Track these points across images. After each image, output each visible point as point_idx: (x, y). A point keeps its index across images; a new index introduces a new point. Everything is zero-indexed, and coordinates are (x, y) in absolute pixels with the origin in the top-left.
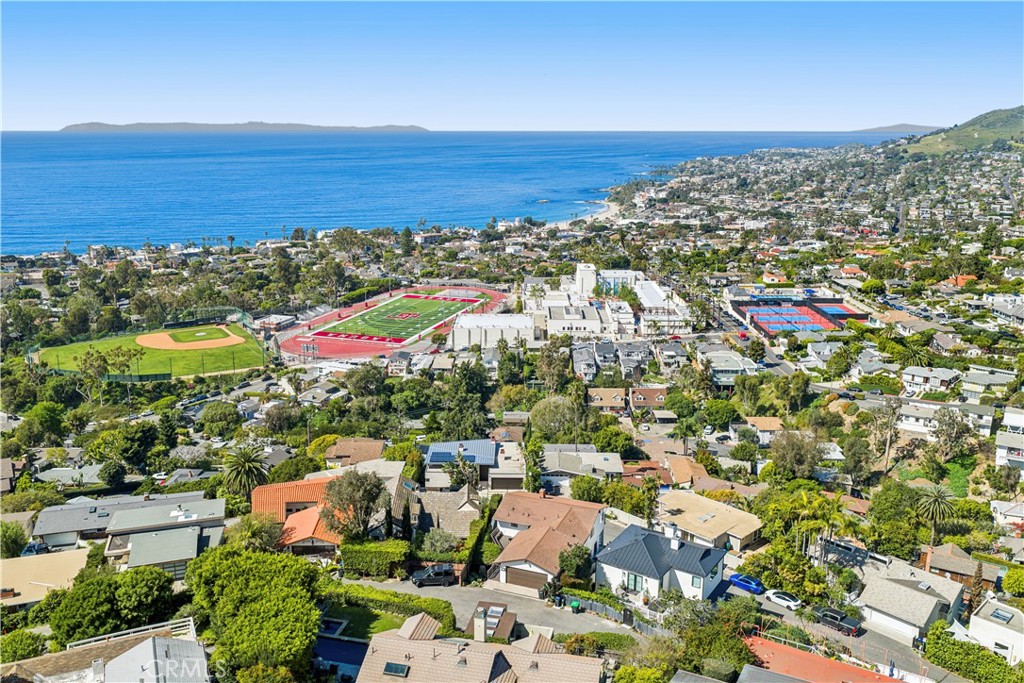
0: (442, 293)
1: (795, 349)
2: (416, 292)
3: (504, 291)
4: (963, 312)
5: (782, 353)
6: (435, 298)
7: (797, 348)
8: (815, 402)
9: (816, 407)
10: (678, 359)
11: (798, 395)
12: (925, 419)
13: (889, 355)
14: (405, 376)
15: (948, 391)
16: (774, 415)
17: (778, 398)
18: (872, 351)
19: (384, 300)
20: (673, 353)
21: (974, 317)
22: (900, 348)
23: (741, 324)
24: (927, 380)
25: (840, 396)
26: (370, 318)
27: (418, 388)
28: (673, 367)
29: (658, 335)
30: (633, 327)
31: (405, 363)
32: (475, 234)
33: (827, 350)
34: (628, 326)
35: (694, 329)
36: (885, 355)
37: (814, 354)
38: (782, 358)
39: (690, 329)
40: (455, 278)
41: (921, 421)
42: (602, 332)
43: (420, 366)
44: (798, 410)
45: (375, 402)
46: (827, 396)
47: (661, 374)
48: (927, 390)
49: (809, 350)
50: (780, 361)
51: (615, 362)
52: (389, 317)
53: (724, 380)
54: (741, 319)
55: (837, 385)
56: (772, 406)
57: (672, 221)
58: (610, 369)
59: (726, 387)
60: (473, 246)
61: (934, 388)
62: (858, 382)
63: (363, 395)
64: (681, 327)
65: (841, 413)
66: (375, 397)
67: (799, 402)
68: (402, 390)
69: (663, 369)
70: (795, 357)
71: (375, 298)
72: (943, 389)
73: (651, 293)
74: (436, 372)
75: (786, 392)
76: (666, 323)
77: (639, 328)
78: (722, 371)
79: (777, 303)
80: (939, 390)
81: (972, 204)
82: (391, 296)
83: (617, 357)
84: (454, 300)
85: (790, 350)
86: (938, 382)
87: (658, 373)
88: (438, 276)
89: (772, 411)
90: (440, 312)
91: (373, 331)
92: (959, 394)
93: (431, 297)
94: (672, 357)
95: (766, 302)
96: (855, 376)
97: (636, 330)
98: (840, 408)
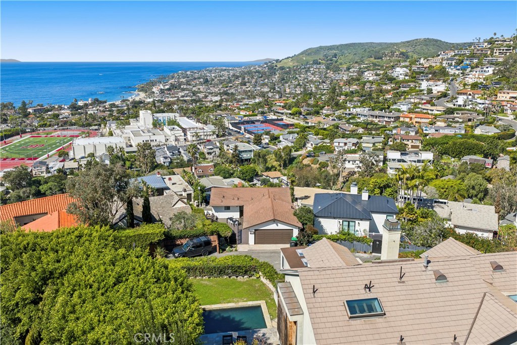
0: (57, 133)
1: (274, 139)
2: (38, 134)
3: (96, 130)
4: (344, 117)
5: (267, 142)
6: (52, 136)
7: (275, 139)
8: (296, 161)
9: (296, 163)
10: (215, 150)
11: (287, 158)
12: (353, 161)
13: (321, 136)
14: (46, 175)
15: (356, 148)
16: (275, 170)
17: (276, 161)
18: (311, 136)
19: (17, 139)
20: (211, 147)
21: (350, 119)
22: (326, 132)
23: (239, 133)
24: (346, 144)
25: (308, 156)
26: (10, 149)
27: (58, 180)
28: (213, 154)
29: (198, 140)
30: (184, 138)
31: (44, 168)
32: (66, 107)
33: (291, 137)
34: (181, 138)
35: (218, 136)
36: (319, 136)
37: (284, 140)
38: (268, 144)
39: (215, 136)
40: (62, 126)
41: (351, 162)
42: (166, 141)
43: (56, 168)
44: (287, 166)
45: (28, 191)
46: (301, 158)
47: (207, 159)
48: (346, 149)
49: (281, 138)
50: (268, 146)
51: (179, 155)
52: (23, 147)
53: (245, 156)
54: (238, 130)
55: (303, 152)
56: (273, 167)
57: (176, 99)
58: (178, 159)
59: (246, 160)
60: (67, 113)
61: (349, 148)
62: (312, 150)
63: (18, 189)
64: (210, 135)
65: (310, 164)
66: (28, 189)
67: (287, 162)
68: (46, 182)
69: (207, 156)
70: (275, 143)
71: (10, 139)
72: (354, 147)
73: (186, 122)
74: (67, 171)
75: (281, 157)
76: (202, 134)
77: (187, 138)
78: (243, 151)
79: (253, 122)
80: (352, 148)
81: (311, 86)
82: (21, 137)
83: (180, 152)
84: (65, 136)
85: (271, 140)
86: (351, 144)
87: (205, 159)
88: (50, 126)
89: (274, 169)
90: (58, 143)
91: (14, 156)
92: (362, 149)
93: (49, 136)
94: (211, 149)
95: (248, 122)
96: (309, 147)
97: (185, 139)
98: (309, 162)
